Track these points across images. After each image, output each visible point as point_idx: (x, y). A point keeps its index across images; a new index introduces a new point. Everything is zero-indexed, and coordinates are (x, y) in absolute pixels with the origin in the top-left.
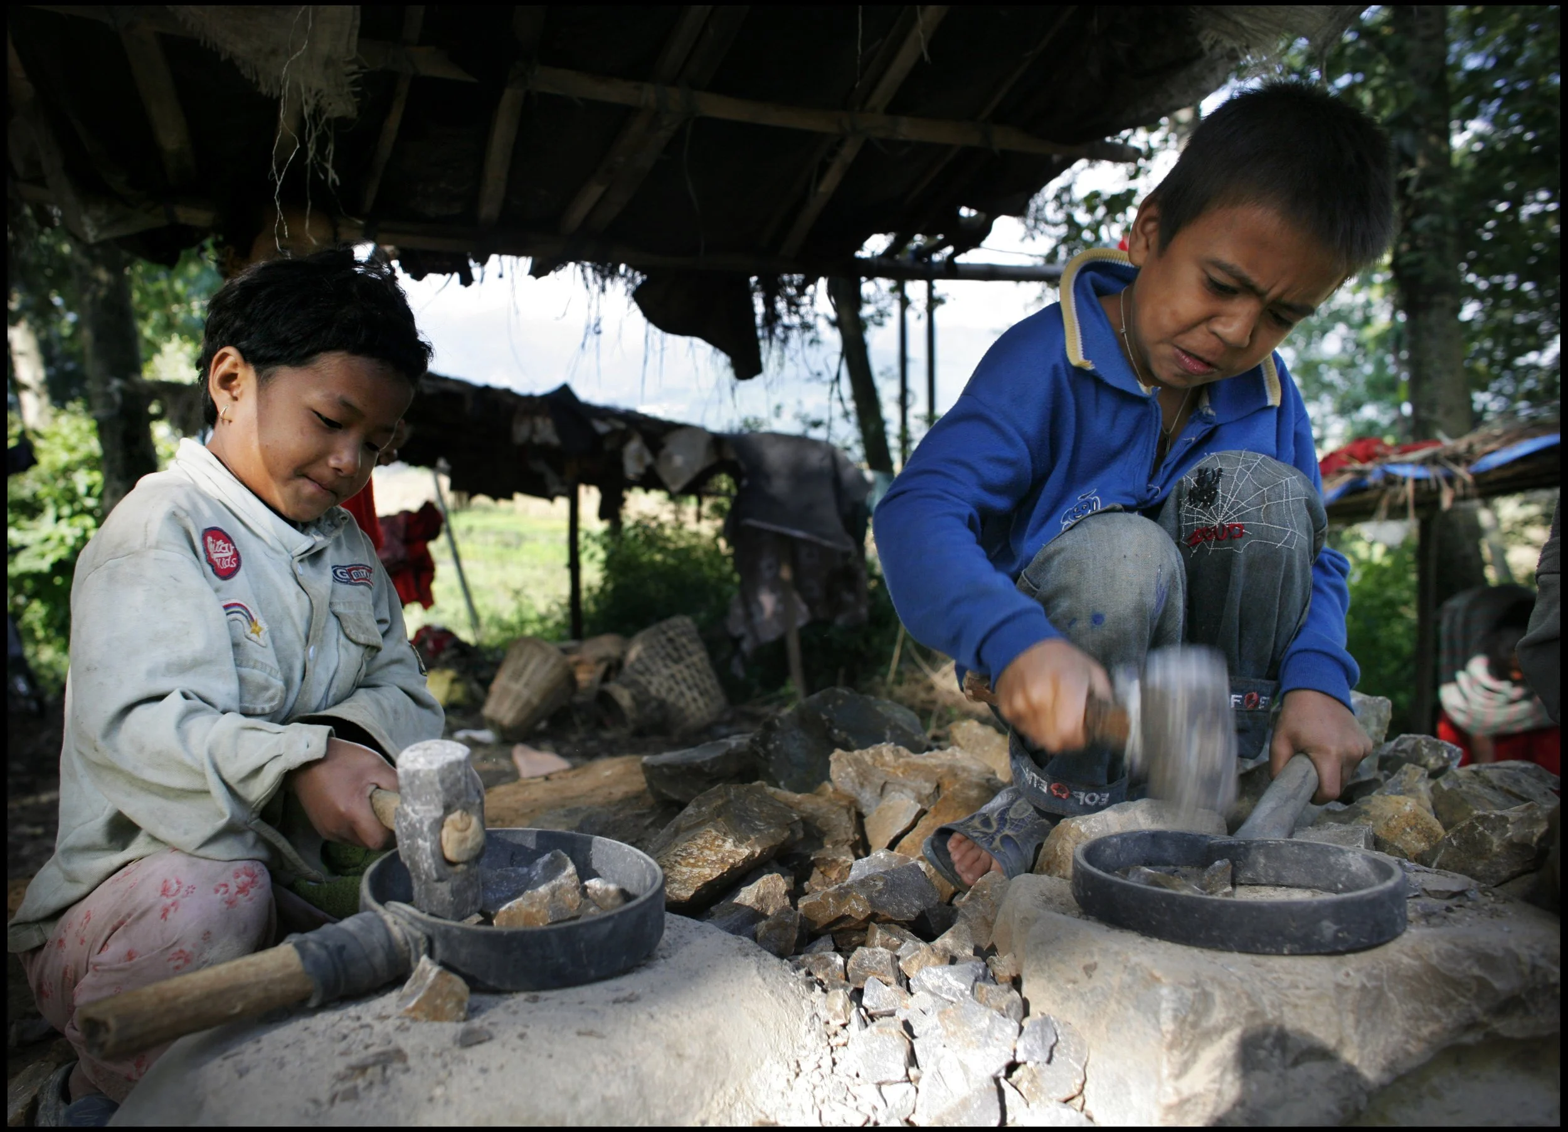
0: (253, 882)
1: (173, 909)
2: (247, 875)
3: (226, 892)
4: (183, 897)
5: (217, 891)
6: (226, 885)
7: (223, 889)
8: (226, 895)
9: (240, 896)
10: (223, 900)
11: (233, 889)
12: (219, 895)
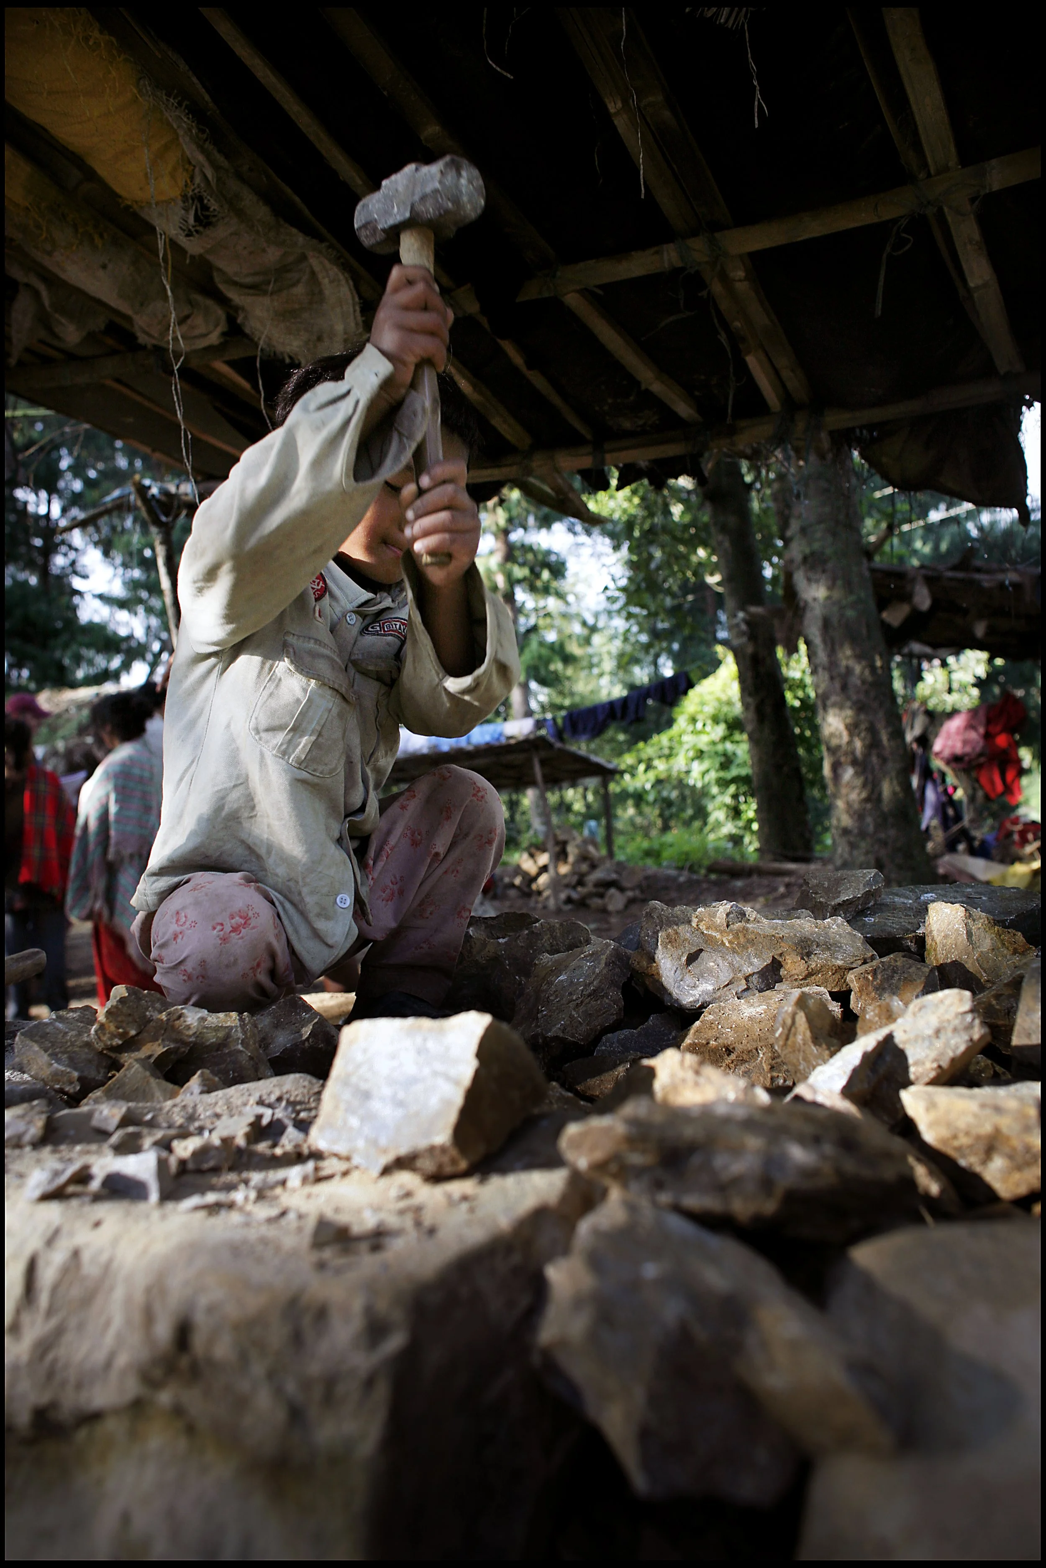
0: (245, 923)
1: (180, 936)
2: (241, 917)
3: (222, 930)
4: (188, 929)
5: (214, 928)
6: (222, 925)
7: (219, 928)
8: (222, 933)
9: (233, 934)
10: (218, 936)
11: (228, 928)
12: (215, 932)
